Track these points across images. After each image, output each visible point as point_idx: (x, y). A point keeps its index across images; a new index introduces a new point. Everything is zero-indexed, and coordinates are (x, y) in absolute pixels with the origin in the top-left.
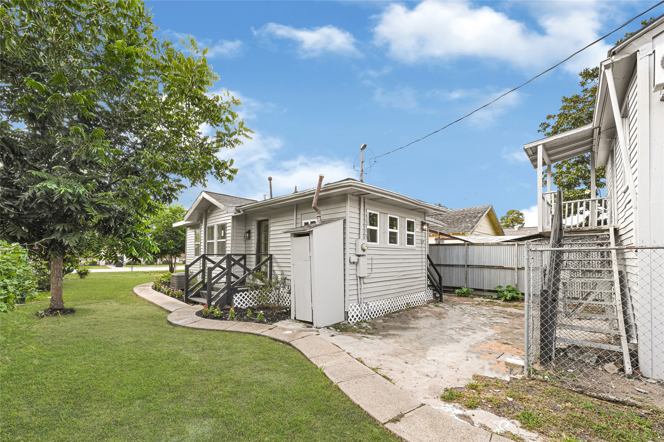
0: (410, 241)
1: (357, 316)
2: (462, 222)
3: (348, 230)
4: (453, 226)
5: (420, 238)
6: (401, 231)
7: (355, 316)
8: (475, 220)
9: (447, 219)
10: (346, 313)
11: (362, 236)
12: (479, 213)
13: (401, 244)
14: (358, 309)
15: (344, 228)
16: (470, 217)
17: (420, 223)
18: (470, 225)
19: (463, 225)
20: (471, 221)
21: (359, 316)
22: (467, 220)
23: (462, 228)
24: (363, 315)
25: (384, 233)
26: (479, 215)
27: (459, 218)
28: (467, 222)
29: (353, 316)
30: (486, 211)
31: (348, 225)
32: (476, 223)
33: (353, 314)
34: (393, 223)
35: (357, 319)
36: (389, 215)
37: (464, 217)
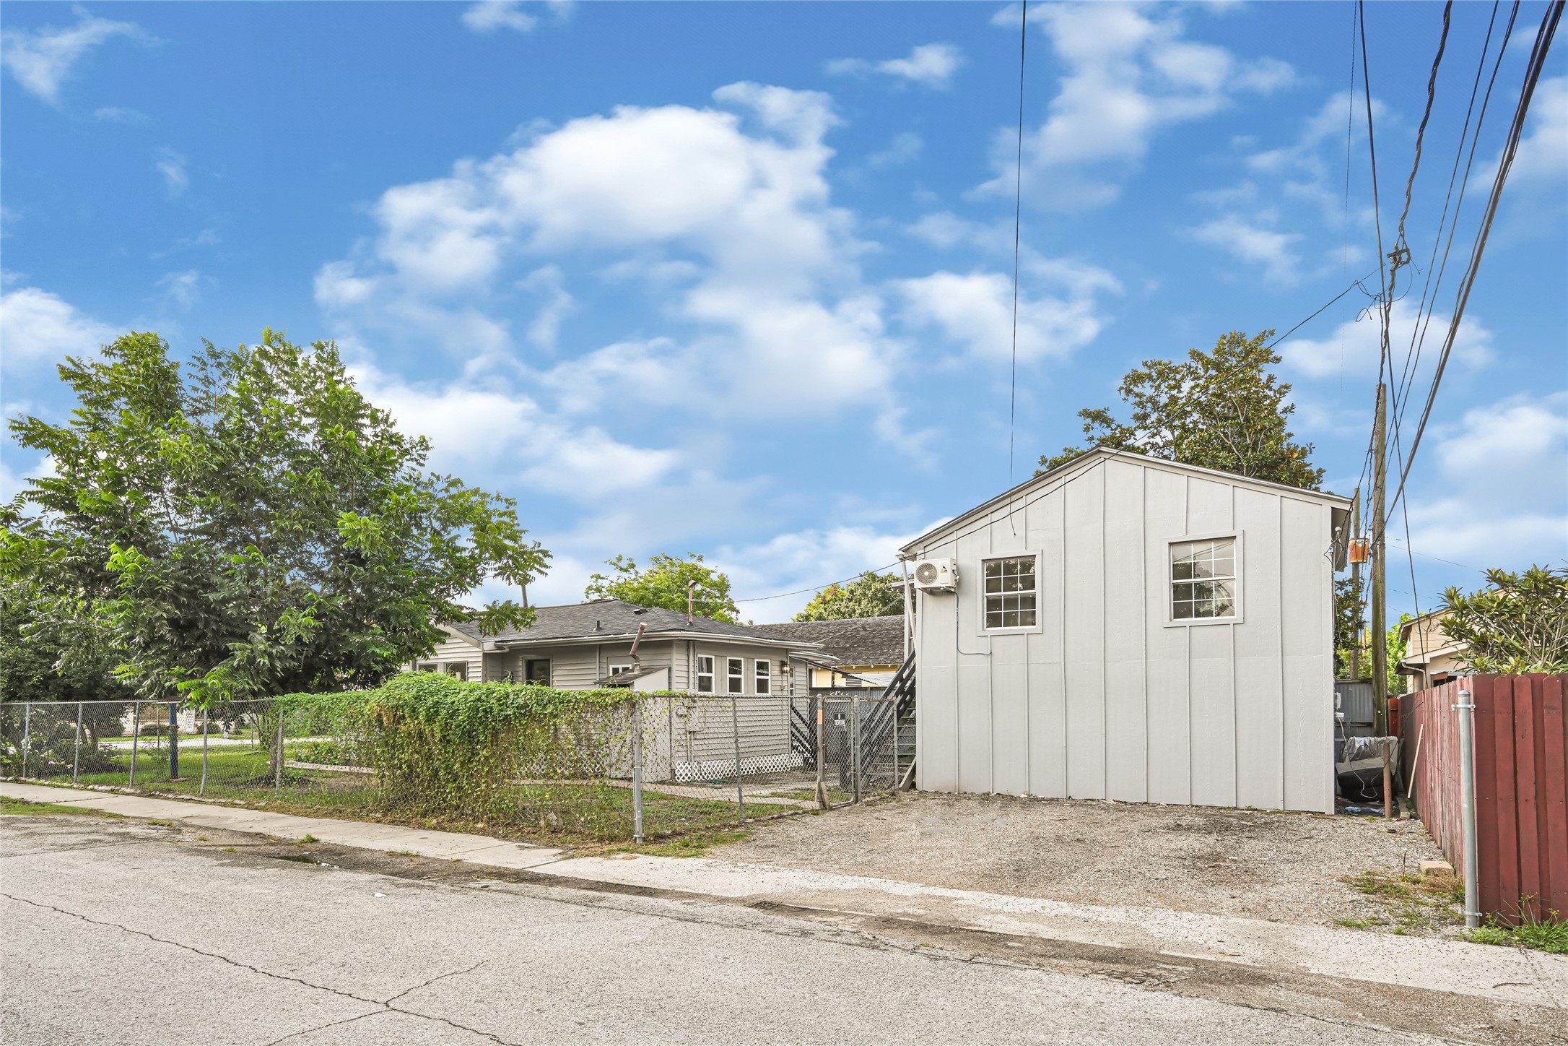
0: (762, 686)
1: (687, 775)
3: (674, 680)
5: (780, 683)
6: (749, 676)
7: (684, 775)
10: (673, 771)
11: (691, 685)
13: (747, 691)
14: (687, 768)
15: (670, 677)
17: (778, 664)
21: (689, 775)
24: (694, 774)
25: (721, 680)
29: (681, 775)
31: (674, 673)
33: (681, 771)
34: (735, 667)
35: (686, 778)
36: (728, 658)
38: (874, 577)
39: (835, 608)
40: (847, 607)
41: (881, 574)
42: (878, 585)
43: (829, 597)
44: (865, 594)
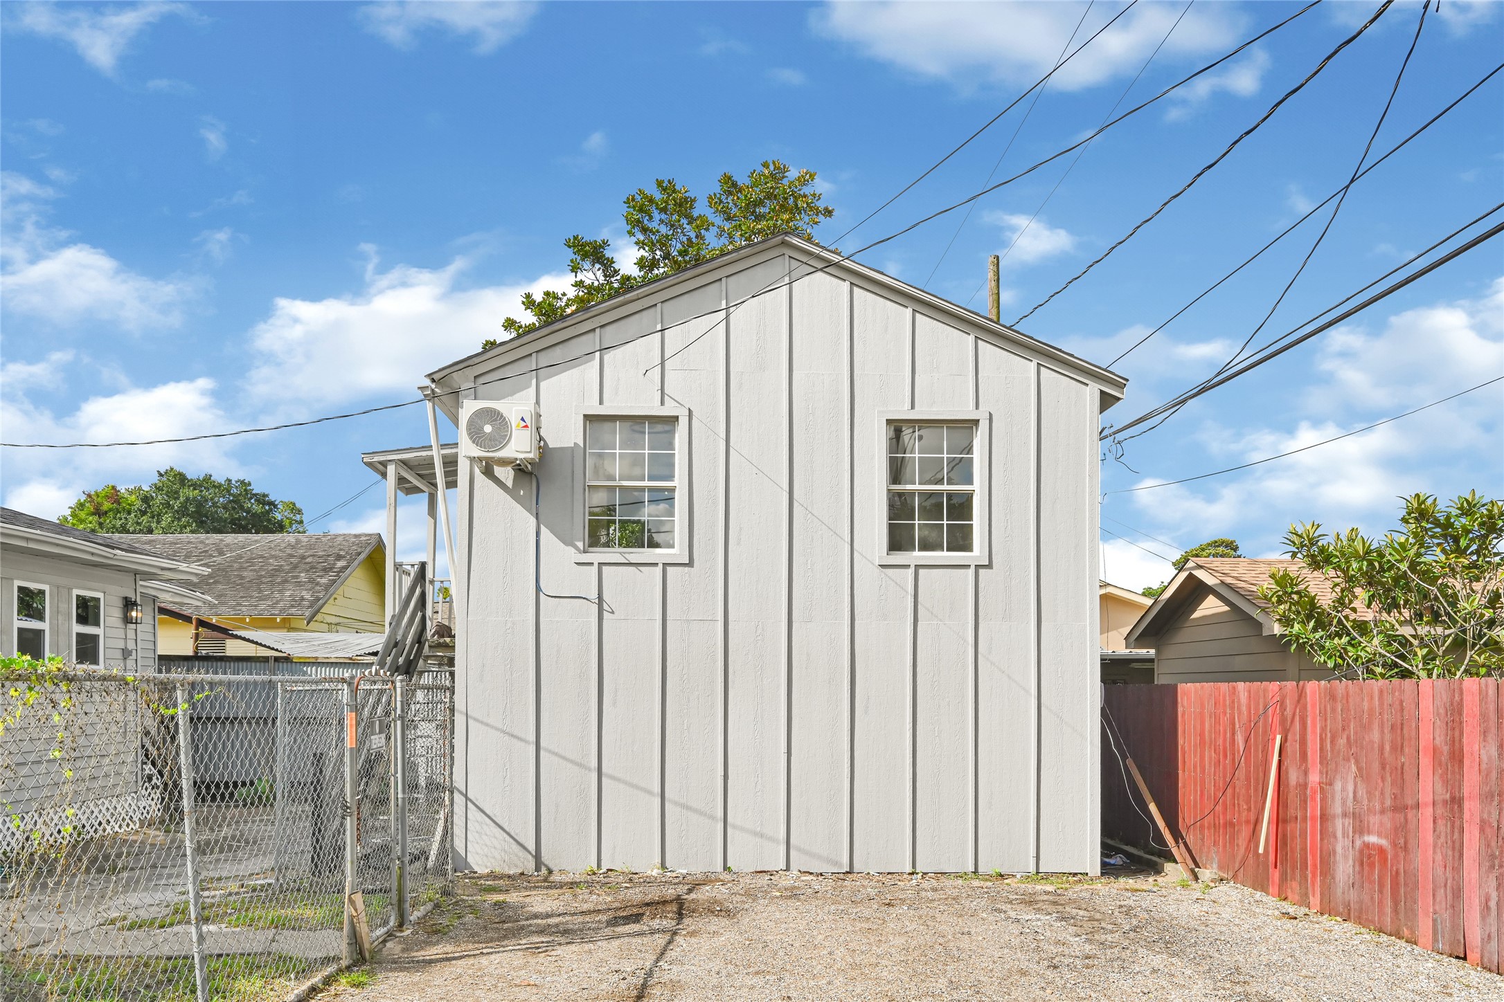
0: (87, 652)
2: (286, 581)
4: (255, 594)
6: (58, 627)
8: (324, 581)
9: (241, 568)
12: (339, 557)
16: (312, 568)
17: (120, 604)
18: (307, 596)
19: (288, 593)
20: (312, 581)
22: (303, 576)
23: (281, 604)
26: (340, 564)
27: (279, 569)
28: (299, 584)
30: (359, 554)
32: (327, 587)
36: (17, 582)
37: (295, 567)
38: (181, 479)
39: (118, 523)
40: (138, 524)
41: (191, 475)
42: (193, 494)
43: (106, 506)
44: (168, 505)
